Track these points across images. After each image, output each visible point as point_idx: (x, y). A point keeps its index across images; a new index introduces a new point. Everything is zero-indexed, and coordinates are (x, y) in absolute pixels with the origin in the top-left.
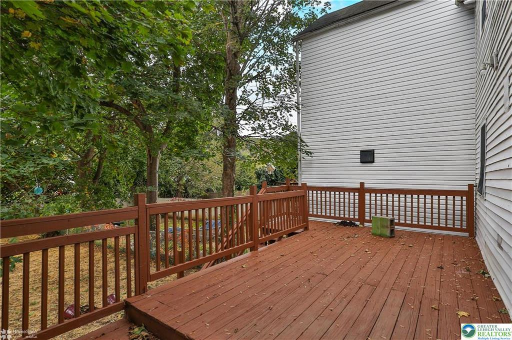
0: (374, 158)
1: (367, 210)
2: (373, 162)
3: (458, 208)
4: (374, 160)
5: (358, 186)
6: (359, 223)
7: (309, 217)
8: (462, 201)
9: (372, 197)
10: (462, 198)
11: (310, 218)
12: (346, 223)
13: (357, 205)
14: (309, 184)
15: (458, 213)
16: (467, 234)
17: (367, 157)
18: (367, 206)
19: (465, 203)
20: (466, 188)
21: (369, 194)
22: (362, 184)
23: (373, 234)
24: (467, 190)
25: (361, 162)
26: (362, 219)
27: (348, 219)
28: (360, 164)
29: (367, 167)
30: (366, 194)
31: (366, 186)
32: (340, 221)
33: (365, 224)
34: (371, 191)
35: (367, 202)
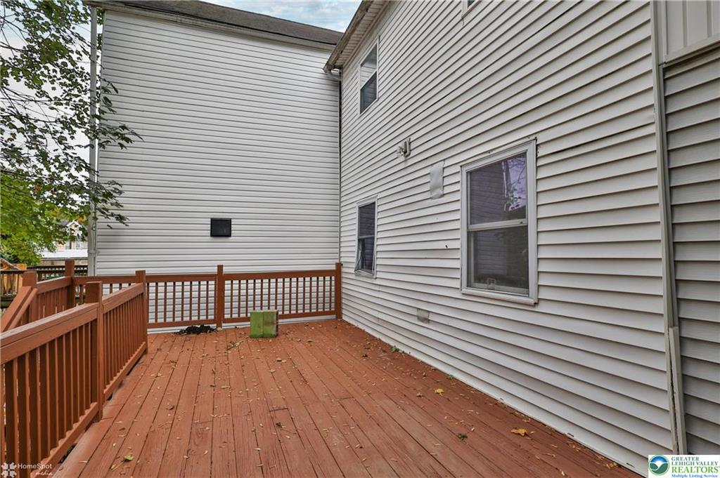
0: (231, 230)
1: (227, 305)
2: (229, 235)
3: (327, 288)
4: (231, 234)
5: (215, 270)
6: (215, 325)
7: (148, 330)
8: (331, 281)
9: (234, 285)
10: (331, 278)
11: (150, 331)
12: (196, 329)
13: (211, 300)
14: (149, 271)
15: (327, 294)
16: (334, 317)
17: (221, 228)
18: (227, 299)
19: (333, 282)
20: (333, 267)
21: (230, 282)
22: (220, 267)
23: (251, 337)
24: (335, 269)
25: (212, 235)
26: (219, 318)
27: (198, 322)
28: (210, 238)
29: (221, 242)
30: (226, 282)
31: (226, 270)
32: (185, 328)
33: (223, 325)
34: (232, 277)
35: (227, 293)
